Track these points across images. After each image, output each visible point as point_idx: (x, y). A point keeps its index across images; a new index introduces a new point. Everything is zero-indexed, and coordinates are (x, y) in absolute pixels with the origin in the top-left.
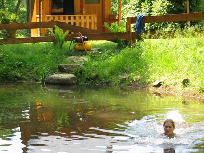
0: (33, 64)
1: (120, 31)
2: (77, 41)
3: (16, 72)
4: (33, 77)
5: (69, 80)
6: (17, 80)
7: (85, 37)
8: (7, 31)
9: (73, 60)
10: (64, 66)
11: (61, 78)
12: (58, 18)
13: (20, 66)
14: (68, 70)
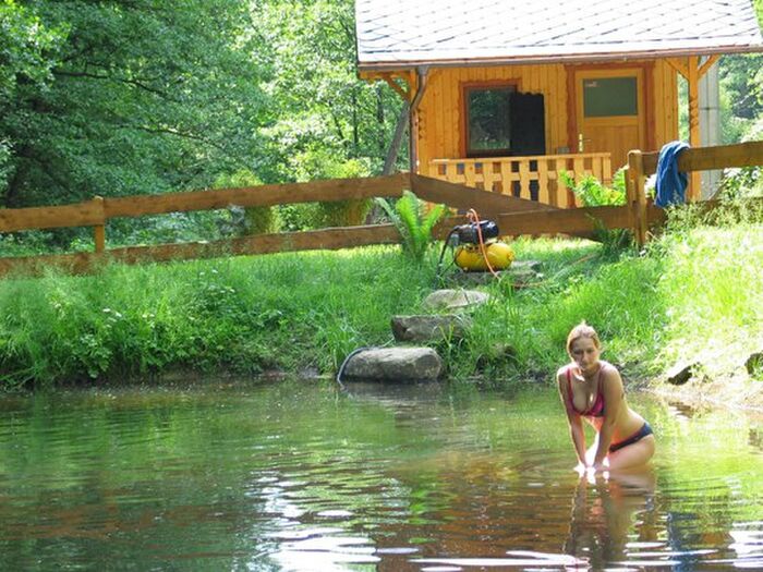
0: (317, 317)
1: (609, 201)
2: (464, 237)
3: (260, 342)
4: (310, 360)
5: (410, 365)
6: (260, 370)
7: (491, 225)
8: (243, 212)
9: (445, 300)
10: (407, 320)
11: (386, 360)
12: (473, 167)
13: (272, 324)
14: (418, 333)
